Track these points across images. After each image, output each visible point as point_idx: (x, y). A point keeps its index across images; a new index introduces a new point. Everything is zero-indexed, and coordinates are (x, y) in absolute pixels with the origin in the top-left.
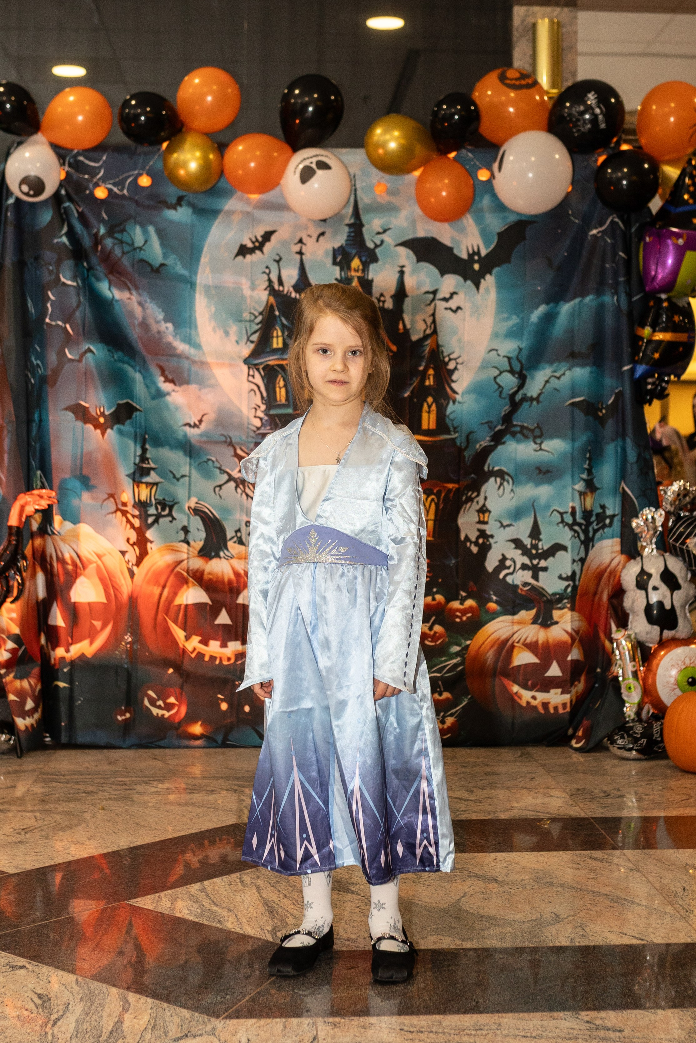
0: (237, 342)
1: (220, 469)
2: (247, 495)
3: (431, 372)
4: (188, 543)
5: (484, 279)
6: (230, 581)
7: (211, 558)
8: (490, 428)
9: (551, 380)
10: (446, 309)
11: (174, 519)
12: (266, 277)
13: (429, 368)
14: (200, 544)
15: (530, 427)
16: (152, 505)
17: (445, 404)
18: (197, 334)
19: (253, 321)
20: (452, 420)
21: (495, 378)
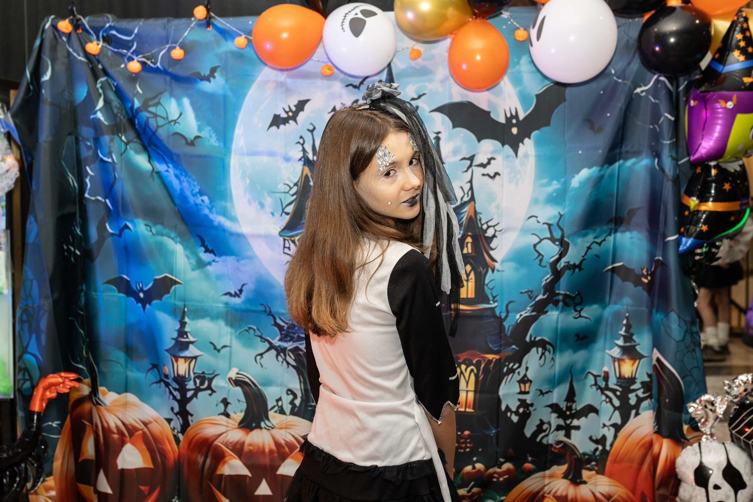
0: (273, 214)
1: (261, 337)
2: (288, 363)
3: (469, 240)
4: (228, 415)
5: (523, 143)
6: (271, 451)
7: (251, 429)
8: (530, 297)
9: (592, 247)
10: (483, 175)
11: (213, 391)
12: (300, 148)
13: (468, 236)
14: (240, 416)
15: (571, 295)
16: (190, 380)
17: (483, 273)
18: (233, 207)
19: (288, 192)
20: (492, 289)
21: (535, 246)
